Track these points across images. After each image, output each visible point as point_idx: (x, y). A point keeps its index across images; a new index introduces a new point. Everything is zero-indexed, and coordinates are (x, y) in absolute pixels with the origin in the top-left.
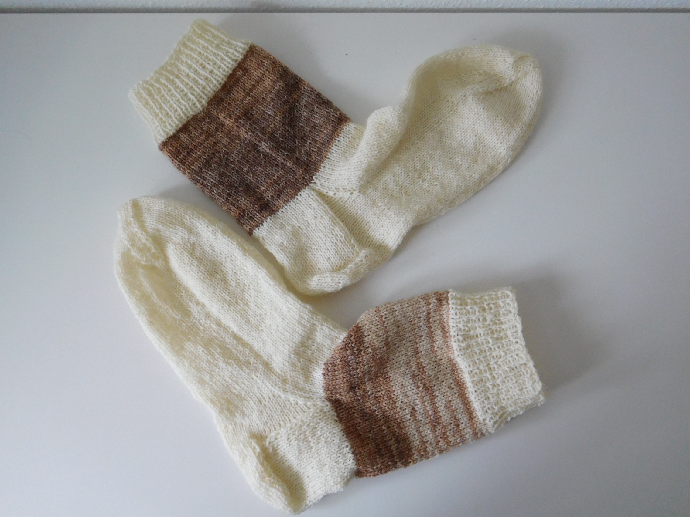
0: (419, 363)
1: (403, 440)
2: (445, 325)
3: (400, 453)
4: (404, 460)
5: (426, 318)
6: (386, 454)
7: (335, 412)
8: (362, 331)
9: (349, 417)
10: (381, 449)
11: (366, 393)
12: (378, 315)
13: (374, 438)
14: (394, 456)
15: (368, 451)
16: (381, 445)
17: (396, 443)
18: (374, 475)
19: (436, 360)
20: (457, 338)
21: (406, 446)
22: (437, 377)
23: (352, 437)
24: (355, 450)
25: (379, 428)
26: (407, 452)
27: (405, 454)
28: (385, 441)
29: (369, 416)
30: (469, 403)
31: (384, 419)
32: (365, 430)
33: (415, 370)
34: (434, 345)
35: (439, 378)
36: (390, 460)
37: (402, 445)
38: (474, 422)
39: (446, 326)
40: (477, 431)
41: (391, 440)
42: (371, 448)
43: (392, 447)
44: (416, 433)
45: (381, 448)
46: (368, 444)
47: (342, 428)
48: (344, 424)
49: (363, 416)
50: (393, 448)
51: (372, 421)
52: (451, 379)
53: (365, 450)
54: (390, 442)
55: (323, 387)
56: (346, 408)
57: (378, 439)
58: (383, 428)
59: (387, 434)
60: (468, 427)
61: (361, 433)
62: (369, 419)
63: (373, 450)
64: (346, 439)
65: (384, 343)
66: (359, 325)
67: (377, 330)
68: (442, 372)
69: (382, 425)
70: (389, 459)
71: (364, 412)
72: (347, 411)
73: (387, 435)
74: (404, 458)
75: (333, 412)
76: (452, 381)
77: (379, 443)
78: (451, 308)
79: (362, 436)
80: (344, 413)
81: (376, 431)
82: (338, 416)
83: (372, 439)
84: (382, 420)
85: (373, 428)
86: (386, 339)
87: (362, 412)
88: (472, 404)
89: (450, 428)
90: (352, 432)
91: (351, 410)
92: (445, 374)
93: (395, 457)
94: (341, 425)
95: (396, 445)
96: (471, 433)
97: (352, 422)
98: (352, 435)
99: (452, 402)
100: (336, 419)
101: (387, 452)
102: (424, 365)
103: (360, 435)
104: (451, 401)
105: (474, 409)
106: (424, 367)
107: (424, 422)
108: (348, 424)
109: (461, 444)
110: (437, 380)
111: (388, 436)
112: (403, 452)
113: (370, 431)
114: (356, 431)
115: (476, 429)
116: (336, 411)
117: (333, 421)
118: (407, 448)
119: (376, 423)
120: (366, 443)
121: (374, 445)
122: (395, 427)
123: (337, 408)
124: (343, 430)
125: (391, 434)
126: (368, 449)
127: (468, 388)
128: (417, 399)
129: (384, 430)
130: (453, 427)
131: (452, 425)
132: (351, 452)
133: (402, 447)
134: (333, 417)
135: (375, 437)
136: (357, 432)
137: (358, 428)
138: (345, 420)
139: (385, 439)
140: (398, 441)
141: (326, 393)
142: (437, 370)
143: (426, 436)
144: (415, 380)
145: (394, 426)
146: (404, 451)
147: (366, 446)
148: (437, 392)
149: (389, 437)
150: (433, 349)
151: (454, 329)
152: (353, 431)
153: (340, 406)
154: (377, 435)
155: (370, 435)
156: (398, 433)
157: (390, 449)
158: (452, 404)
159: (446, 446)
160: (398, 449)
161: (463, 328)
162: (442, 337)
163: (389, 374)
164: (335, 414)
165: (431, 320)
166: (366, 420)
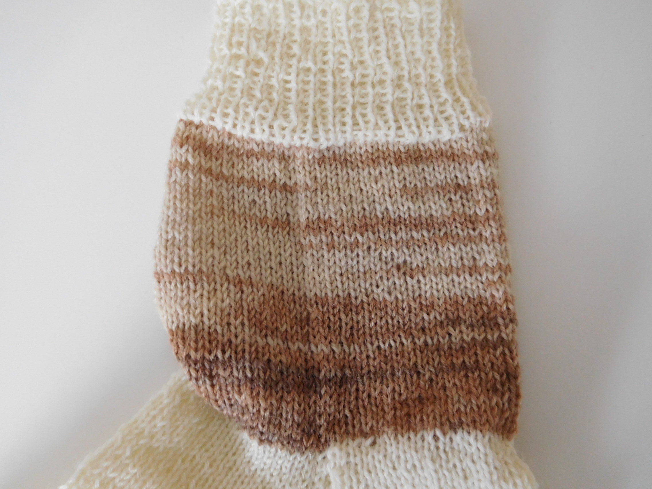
0: (308, 226)
1: (458, 309)
2: (247, 147)
3: (484, 324)
4: (500, 321)
5: (217, 180)
6: (476, 354)
7: (353, 440)
8: (186, 328)
9: (374, 409)
10: (464, 362)
11: (334, 357)
12: (166, 278)
13: (435, 369)
14: (486, 339)
15: (460, 392)
16: (455, 360)
17: (460, 324)
18: (518, 396)
19: (313, 188)
20: (276, 130)
21: (472, 307)
22: (348, 199)
23: (418, 418)
24: (450, 423)
25: (418, 352)
26: (485, 308)
27: (489, 313)
28: (450, 348)
29: (386, 364)
30: (420, 150)
31: (402, 334)
32: (412, 385)
33: (318, 238)
34: (282, 182)
35: (351, 196)
36: (491, 351)
37: (467, 315)
38: (459, 153)
39: (250, 147)
40: (480, 151)
41: (450, 335)
42: (455, 385)
43: (465, 337)
44: (450, 278)
45: (460, 361)
46: (444, 388)
47: (392, 438)
48: (386, 429)
49: (382, 380)
50: (468, 335)
51: (398, 363)
52: (361, 171)
53: (456, 398)
54: (453, 339)
55: (291, 453)
56: (355, 411)
57: (440, 362)
58: (420, 342)
59: (435, 340)
60: (466, 168)
61: (415, 395)
62: (392, 367)
63: (461, 381)
64: (419, 435)
65: (232, 287)
66: (174, 329)
67: (198, 294)
68: (341, 186)
69: (415, 344)
70: (488, 352)
71: (375, 373)
72: (362, 410)
73: (438, 341)
74: (495, 318)
75: (353, 444)
76: (366, 171)
77: (449, 362)
78: (211, 123)
79: (423, 395)
80: (363, 419)
81: (422, 360)
82: (366, 436)
83: (437, 375)
84: (404, 341)
85: (415, 364)
86: (228, 279)
87: (372, 376)
88: (423, 145)
89: (459, 205)
90: (408, 415)
91: (360, 401)
92: (348, 181)
93: (489, 337)
94: (385, 436)
95: (464, 328)
96: (481, 164)
97: (386, 408)
98: (415, 417)
99: (408, 184)
100: (370, 441)
101: (472, 352)
102: (316, 216)
103: (420, 398)
104: (405, 186)
105: (435, 145)
106: (319, 218)
107: (432, 253)
108: (389, 417)
109: (497, 191)
110: (354, 199)
111: (441, 339)
112: (482, 317)
113: (418, 373)
114: (408, 406)
115: (475, 152)
116: (354, 437)
117: (373, 452)
118: (475, 306)
119: (406, 355)
120: (442, 392)
121: (451, 375)
122: (426, 316)
123: (347, 433)
124: (396, 435)
125: (439, 330)
126: (454, 391)
127: (388, 143)
128: (381, 254)
129: (426, 343)
130: (458, 197)
131: (453, 198)
132: (451, 434)
133: (471, 316)
134: (363, 448)
135: (434, 366)
136: (411, 403)
137: (404, 397)
138: (378, 423)
139: (446, 347)
140: (456, 322)
141: (306, 448)
142: (335, 194)
143: (462, 258)
144: (339, 244)
145: (423, 319)
146: (480, 314)
147: (448, 393)
148: (378, 207)
149: (444, 338)
150: (288, 188)
151: (257, 130)
152: (406, 410)
153: (346, 424)
154: (431, 361)
155: (427, 376)
156: (441, 314)
157: (468, 344)
158: (413, 185)
159: (492, 223)
160: (472, 327)
161: (260, 112)
162: (269, 161)
163: (311, 295)
164: (357, 441)
165: (225, 172)
166: (393, 374)
